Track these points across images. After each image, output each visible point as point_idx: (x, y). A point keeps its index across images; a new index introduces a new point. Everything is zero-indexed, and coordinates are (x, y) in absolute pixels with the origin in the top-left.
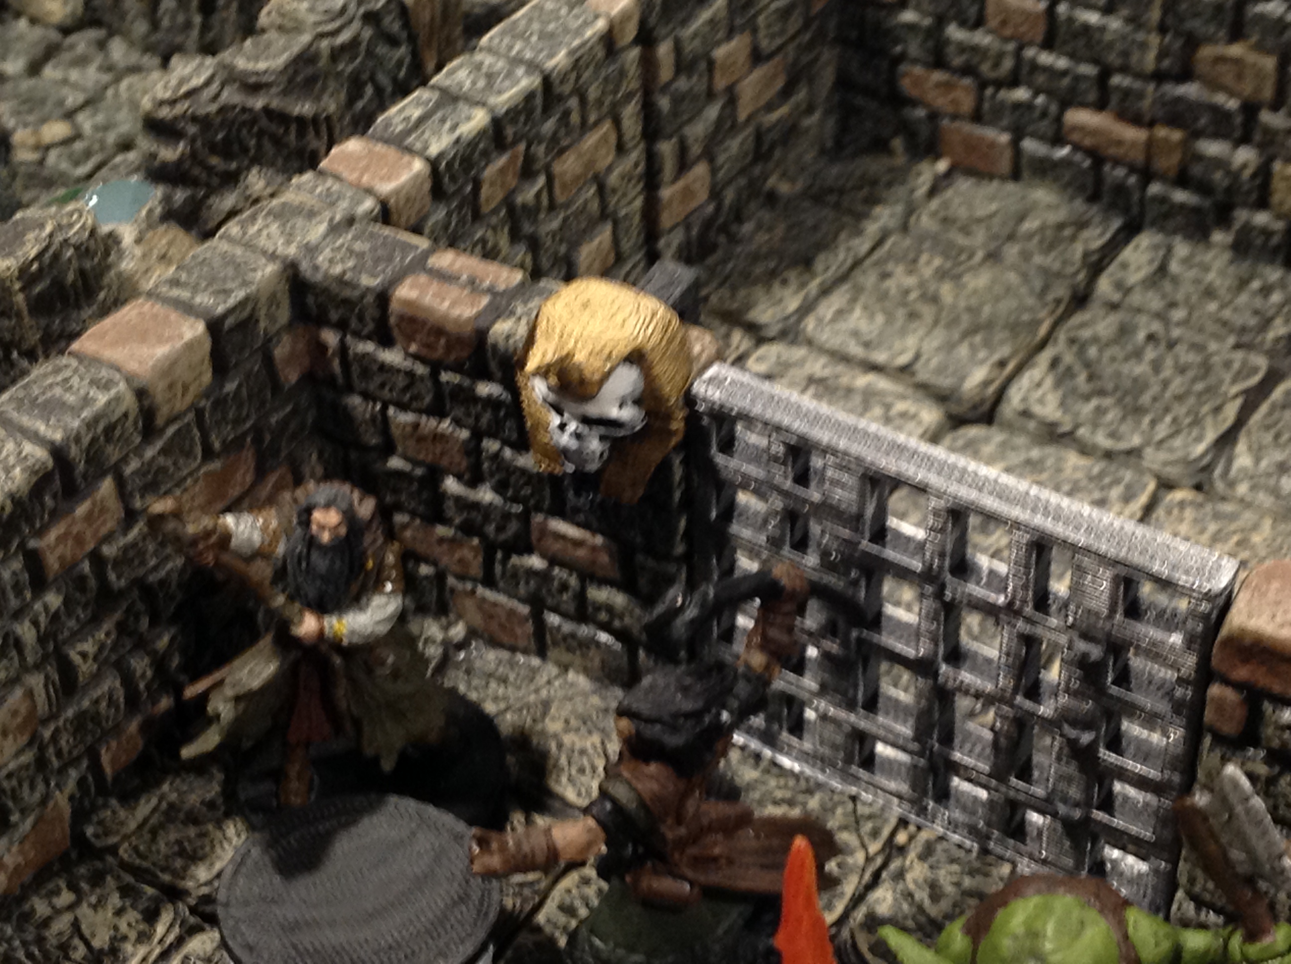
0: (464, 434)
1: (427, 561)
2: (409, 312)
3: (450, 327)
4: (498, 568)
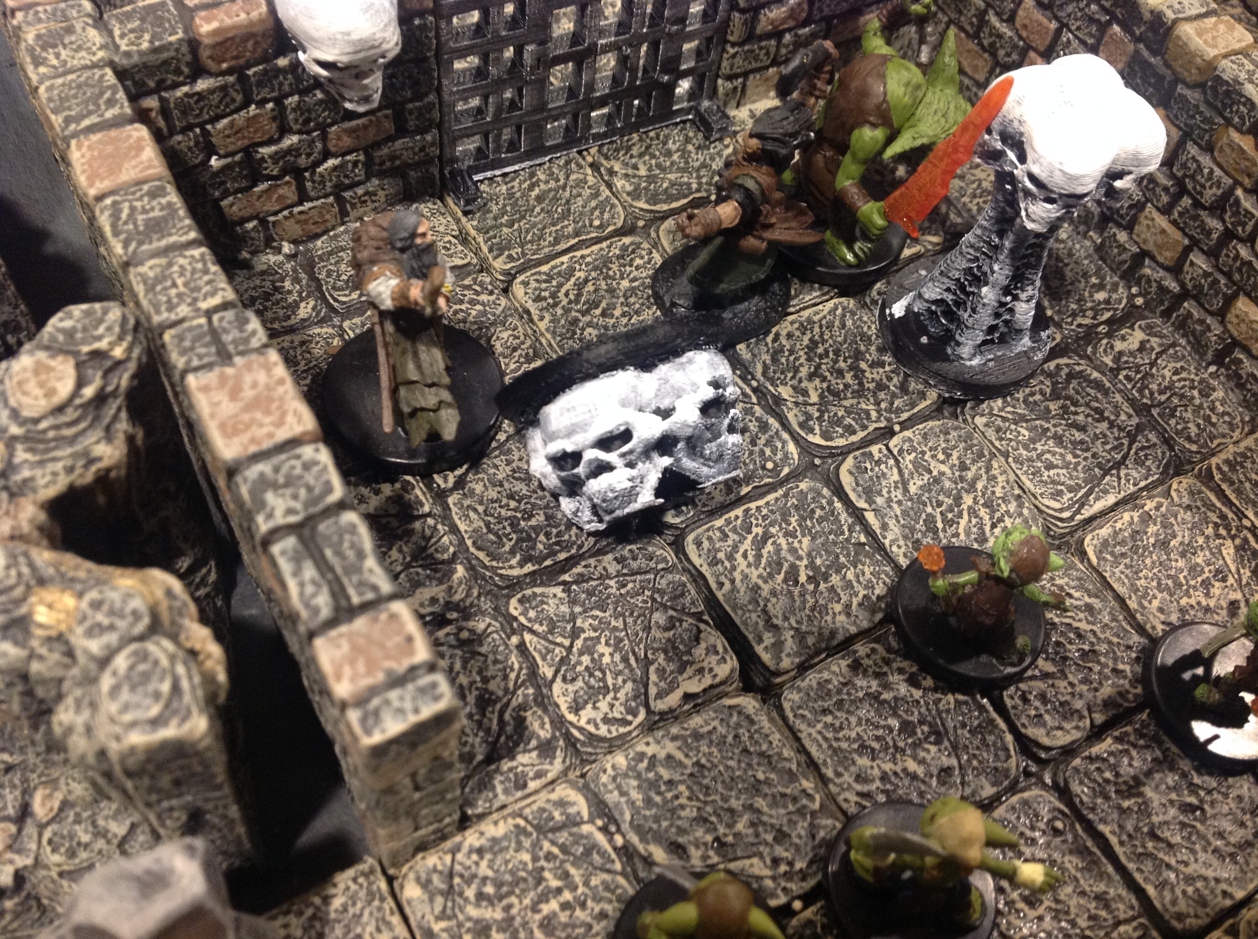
0: (270, 105)
1: (249, 219)
2: (219, 39)
3: (255, 29)
4: (309, 185)
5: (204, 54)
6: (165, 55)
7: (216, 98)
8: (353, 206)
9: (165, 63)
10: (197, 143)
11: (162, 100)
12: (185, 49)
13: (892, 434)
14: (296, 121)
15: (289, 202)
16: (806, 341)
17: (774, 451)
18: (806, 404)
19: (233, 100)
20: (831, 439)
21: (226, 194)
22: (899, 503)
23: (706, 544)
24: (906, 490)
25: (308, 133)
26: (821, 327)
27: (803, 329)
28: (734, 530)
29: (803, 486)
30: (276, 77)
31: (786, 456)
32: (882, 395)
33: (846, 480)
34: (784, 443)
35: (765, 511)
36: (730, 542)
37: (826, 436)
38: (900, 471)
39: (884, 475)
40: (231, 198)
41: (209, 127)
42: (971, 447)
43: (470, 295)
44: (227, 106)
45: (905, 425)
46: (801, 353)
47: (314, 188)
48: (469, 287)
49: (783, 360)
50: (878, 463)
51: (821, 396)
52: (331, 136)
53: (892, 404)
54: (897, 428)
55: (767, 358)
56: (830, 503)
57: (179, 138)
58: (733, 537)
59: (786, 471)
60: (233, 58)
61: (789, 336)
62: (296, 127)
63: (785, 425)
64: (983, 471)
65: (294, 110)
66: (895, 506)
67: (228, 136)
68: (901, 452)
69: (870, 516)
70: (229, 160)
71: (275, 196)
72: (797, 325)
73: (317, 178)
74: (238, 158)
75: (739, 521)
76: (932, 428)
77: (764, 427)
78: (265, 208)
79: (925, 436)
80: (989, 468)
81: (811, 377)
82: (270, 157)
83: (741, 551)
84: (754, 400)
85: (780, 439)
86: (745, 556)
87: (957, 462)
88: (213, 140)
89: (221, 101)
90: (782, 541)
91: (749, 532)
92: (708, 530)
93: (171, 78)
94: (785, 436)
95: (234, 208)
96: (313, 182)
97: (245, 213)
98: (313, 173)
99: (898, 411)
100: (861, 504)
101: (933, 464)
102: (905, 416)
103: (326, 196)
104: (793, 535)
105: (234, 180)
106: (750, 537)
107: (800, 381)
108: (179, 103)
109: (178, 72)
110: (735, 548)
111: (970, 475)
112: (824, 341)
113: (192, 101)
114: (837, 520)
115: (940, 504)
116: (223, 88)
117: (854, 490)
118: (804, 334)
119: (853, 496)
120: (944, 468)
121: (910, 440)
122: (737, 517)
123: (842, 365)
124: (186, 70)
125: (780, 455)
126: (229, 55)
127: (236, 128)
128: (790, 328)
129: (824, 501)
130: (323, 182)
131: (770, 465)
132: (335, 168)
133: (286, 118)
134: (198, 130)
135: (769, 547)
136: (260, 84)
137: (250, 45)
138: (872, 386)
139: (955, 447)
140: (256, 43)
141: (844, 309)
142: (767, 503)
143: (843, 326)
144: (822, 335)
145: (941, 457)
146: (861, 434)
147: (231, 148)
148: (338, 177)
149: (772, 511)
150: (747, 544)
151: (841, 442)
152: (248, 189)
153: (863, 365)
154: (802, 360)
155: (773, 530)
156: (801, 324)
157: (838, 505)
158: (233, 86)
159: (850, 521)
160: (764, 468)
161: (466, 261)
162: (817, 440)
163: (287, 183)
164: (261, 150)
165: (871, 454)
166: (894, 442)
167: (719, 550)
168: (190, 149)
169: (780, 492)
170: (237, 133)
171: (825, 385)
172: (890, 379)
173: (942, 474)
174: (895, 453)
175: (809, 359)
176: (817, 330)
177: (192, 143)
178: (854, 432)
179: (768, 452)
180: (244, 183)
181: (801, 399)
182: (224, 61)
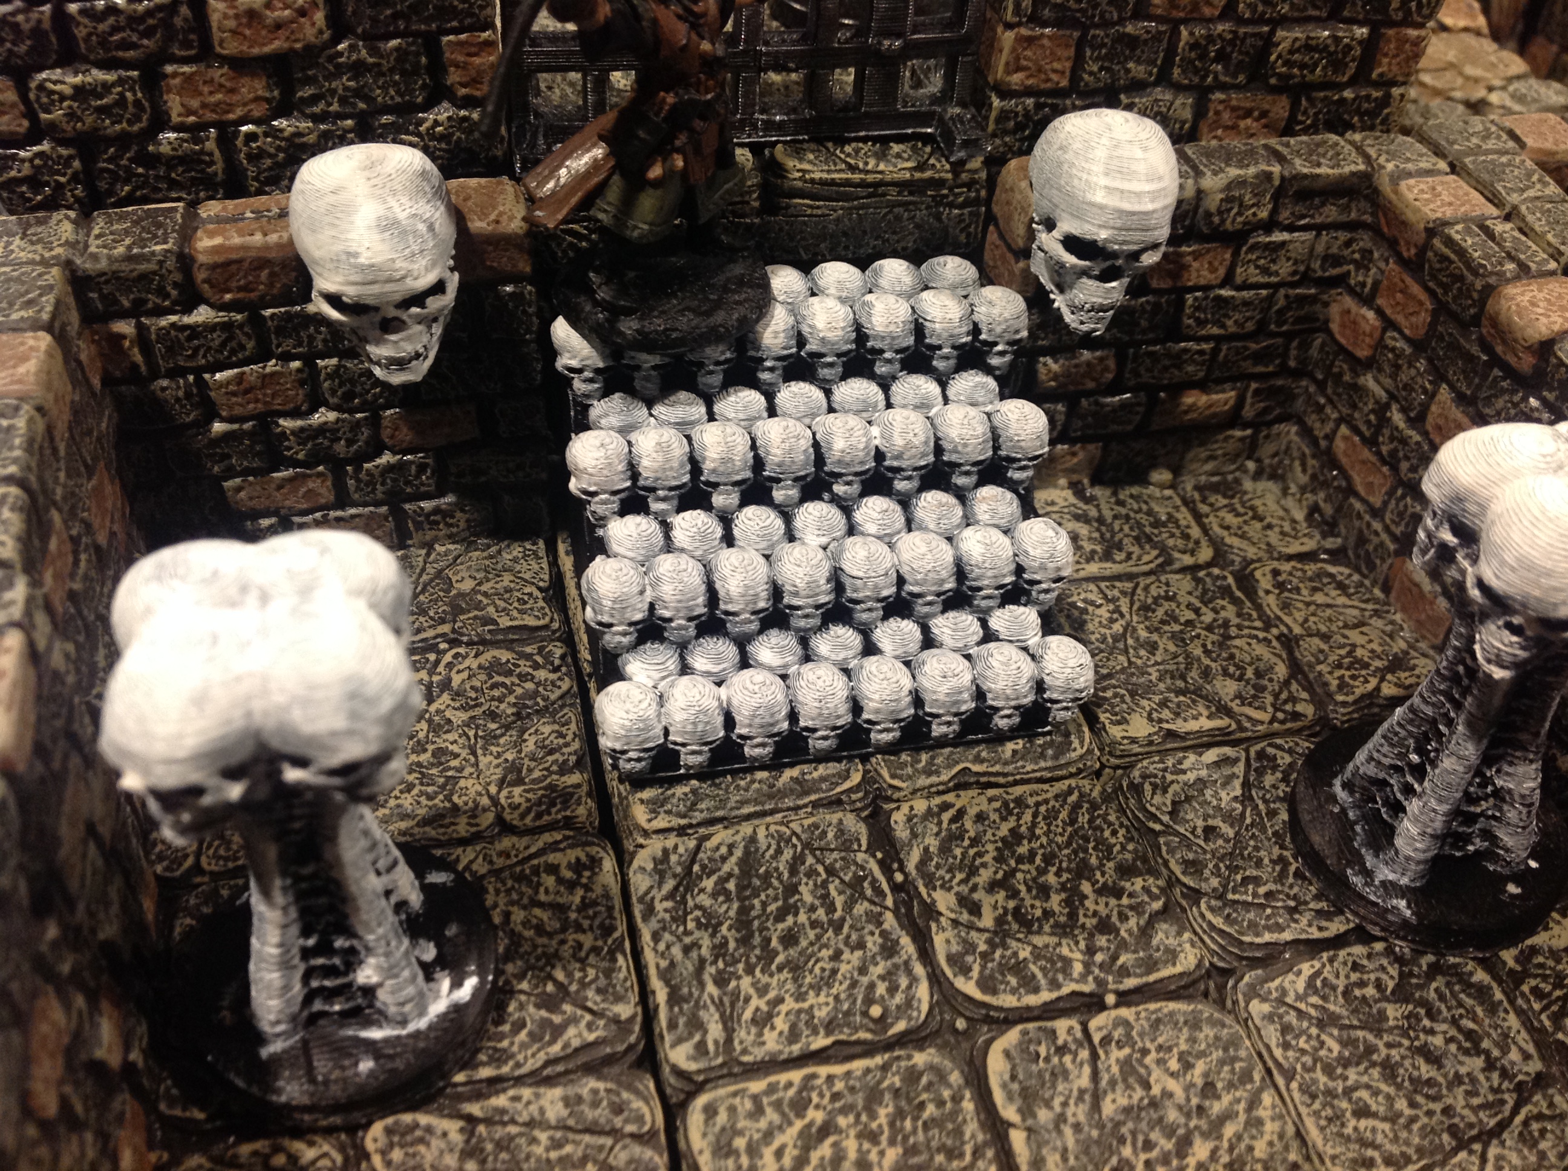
5: (200, 276)
6: (143, 267)
7: (217, 338)
8: (419, 526)
9: (144, 277)
10: (188, 395)
11: (140, 326)
12: (170, 263)
13: (1102, 1007)
14: (333, 392)
15: (323, 501)
16: (1004, 830)
17: (893, 990)
18: (971, 927)
19: (242, 347)
20: (994, 992)
21: (230, 473)
22: (1077, 1127)
23: (722, 1118)
24: (1096, 1106)
25: (352, 411)
26: (1035, 815)
27: (1006, 811)
28: (778, 1105)
29: (920, 1059)
30: (306, 327)
31: (909, 1003)
32: (1102, 941)
33: (996, 1065)
34: (914, 980)
35: (839, 1086)
36: (763, 1124)
37: (987, 984)
38: (1095, 1076)
39: (1065, 1073)
40: (238, 480)
41: (207, 376)
42: (1234, 1060)
43: (525, 667)
44: (233, 352)
45: (1125, 998)
46: (990, 847)
47: (358, 489)
48: (528, 657)
49: (958, 852)
50: (1061, 1050)
51: (1000, 921)
52: (385, 423)
53: (1115, 958)
54: (1110, 999)
55: (933, 843)
56: (957, 1099)
57: (165, 383)
58: (771, 1116)
59: (901, 1026)
60: (240, 289)
61: (980, 817)
62: (333, 401)
63: (926, 954)
64: (1241, 1107)
65: (329, 376)
66: (1068, 1131)
67: (234, 394)
68: (1106, 1041)
69: (1017, 1138)
70: (236, 426)
71: (303, 490)
72: (997, 805)
73: (363, 475)
74: (248, 426)
75: (791, 1092)
76: (1171, 1014)
77: (890, 948)
78: (287, 503)
79: (1156, 1024)
80: (1254, 1103)
81: (993, 886)
82: (293, 433)
83: (776, 1144)
84: (889, 902)
85: (909, 972)
86: (779, 1154)
87: (1199, 1082)
88: (212, 394)
89: (223, 345)
90: (851, 1146)
91: (800, 1113)
92: (735, 1094)
93: (153, 299)
94: (919, 970)
95: (242, 494)
96: (358, 480)
97: (258, 504)
98: (358, 469)
99: (1124, 972)
100: (1009, 1112)
101: (1156, 1074)
102: (1130, 983)
103: (377, 504)
104: (873, 1137)
105: (243, 455)
106: (799, 1124)
107: (974, 889)
108: (164, 334)
109: (162, 293)
110: (768, 1135)
111: (1216, 1108)
112: (1033, 837)
113: (182, 336)
114: (958, 1132)
115: (1148, 1145)
116: (227, 326)
117: (1004, 1086)
118: (1004, 819)
119: (998, 1096)
120: (1173, 1085)
121: (1126, 1024)
122: (789, 1085)
123: (1051, 879)
124: (174, 293)
125: (899, 998)
126: (234, 284)
127: (245, 385)
128: (985, 806)
129: (946, 1094)
130: (371, 483)
131: (876, 1011)
132: (390, 468)
133: (320, 386)
134: (191, 378)
135: (825, 1150)
136: (280, 331)
137: (264, 274)
138: (1090, 923)
139: (1202, 1054)
140: (272, 275)
141: (1082, 795)
142: (848, 1074)
143: (1073, 821)
144: (1034, 825)
145: (1174, 1065)
146: (1046, 996)
147: (238, 411)
148: (394, 480)
149: (852, 1090)
150: (789, 1136)
151: (1008, 1001)
152: (263, 472)
153: (1086, 887)
154: (988, 858)
155: (842, 1121)
156: (1006, 804)
157: (968, 1105)
158: (241, 326)
159: (980, 1137)
160: (865, 1014)
161: (541, 622)
162: (969, 987)
163: (320, 475)
164: (281, 421)
165: (1053, 1032)
166: (1099, 1022)
167: (740, 1133)
168: (178, 400)
169: (878, 1060)
170: (247, 391)
171: (1011, 904)
172: (1123, 917)
173: (1168, 1095)
174: (1096, 1039)
175: (1000, 859)
176: (1027, 817)
177: (181, 394)
178: (1036, 990)
179: (881, 989)
180: (256, 464)
181: (965, 917)
182: (228, 291)
